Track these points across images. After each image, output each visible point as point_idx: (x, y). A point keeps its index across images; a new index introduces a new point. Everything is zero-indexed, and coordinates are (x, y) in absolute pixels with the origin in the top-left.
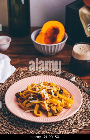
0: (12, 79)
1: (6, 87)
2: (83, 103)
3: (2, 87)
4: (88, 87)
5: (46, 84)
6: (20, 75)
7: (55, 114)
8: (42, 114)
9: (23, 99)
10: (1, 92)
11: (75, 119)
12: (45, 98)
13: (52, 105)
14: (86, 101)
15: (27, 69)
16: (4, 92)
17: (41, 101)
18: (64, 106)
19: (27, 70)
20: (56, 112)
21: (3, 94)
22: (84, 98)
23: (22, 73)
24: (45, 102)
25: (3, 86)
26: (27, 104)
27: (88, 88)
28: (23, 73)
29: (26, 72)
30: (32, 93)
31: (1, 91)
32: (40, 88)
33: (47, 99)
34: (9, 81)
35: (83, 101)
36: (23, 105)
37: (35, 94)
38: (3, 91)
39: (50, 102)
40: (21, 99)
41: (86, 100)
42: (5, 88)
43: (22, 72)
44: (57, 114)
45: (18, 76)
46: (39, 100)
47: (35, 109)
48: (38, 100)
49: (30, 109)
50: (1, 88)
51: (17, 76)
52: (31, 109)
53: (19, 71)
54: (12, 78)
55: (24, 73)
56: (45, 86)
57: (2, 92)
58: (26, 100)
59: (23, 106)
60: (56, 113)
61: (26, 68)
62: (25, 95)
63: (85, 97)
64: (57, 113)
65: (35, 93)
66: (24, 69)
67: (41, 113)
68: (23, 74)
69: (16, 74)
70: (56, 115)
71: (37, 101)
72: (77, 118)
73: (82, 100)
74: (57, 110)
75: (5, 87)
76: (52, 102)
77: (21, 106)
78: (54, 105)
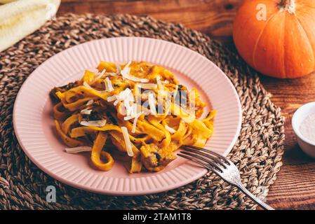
0: (41, 52)
1: (18, 78)
2: (240, 143)
3: (9, 77)
4: (261, 92)
5: (140, 71)
6: (66, 39)
7: (151, 169)
8: (112, 165)
9: (67, 109)
10: (4, 93)
11: (208, 200)
12: (126, 119)
13: (145, 139)
14: (249, 139)
15: (91, 20)
16: (10, 93)
17: (115, 124)
18: (182, 143)
19: (91, 24)
20: (154, 160)
21: (9, 100)
22: (245, 129)
23: (75, 33)
24: (124, 130)
25: (13, 74)
26: (73, 130)
27: (260, 96)
28: (77, 31)
29: (87, 29)
30: (92, 96)
31: (3, 89)
32: (119, 82)
33: (131, 121)
34: (32, 57)
35: (239, 138)
36: (63, 131)
37: (98, 103)
38: (10, 88)
39: (140, 129)
40: (62, 109)
41: (247, 136)
42: (17, 81)
43: (75, 28)
44: (158, 169)
45: (62, 43)
46: (108, 123)
47: (94, 147)
48: (105, 121)
49: (82, 144)
50: (6, 79)
51: (58, 43)
52: (84, 145)
53: (66, 24)
54: (41, 48)
55: (81, 32)
56: (134, 79)
57: (7, 93)
58: (73, 116)
59: (62, 133)
60: (154, 166)
61: (89, 16)
62: (73, 99)
63: (247, 125)
64: (158, 165)
65: (99, 99)
66: (81, 20)
67: (111, 160)
68: (77, 37)
69: (56, 35)
70: (154, 172)
71: (103, 125)
72: (212, 195)
73: (238, 134)
74: (158, 156)
75: (16, 78)
76: (146, 130)
77: (57, 131)
78: (150, 141)
